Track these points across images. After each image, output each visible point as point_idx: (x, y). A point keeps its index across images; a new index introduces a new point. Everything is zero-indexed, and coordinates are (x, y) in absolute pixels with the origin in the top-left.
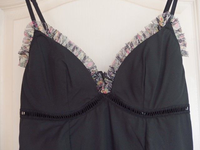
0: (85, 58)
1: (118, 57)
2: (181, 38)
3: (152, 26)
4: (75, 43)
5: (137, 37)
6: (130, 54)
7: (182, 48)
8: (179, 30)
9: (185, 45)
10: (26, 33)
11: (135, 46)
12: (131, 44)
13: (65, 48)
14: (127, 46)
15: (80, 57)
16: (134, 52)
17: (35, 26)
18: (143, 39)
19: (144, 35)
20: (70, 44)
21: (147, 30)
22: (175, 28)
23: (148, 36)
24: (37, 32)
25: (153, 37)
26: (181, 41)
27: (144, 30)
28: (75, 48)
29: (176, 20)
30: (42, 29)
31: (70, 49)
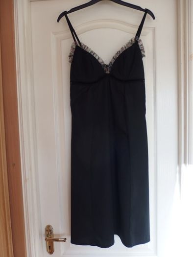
0: (99, 58)
1: (113, 58)
2: (142, 48)
3: (129, 43)
4: (95, 51)
5: (122, 48)
6: (119, 56)
7: (143, 53)
8: (141, 45)
9: (144, 52)
10: (72, 47)
11: (121, 53)
12: (120, 52)
13: (90, 54)
14: (118, 53)
15: (97, 58)
16: (121, 55)
17: (76, 44)
18: (125, 49)
19: (125, 47)
20: (92, 52)
21: (127, 45)
22: (139, 44)
23: (127, 48)
24: (77, 46)
25: (129, 48)
26: (142, 50)
27: (125, 45)
28: (95, 53)
29: (140, 40)
30: (79, 45)
31: (92, 54)
